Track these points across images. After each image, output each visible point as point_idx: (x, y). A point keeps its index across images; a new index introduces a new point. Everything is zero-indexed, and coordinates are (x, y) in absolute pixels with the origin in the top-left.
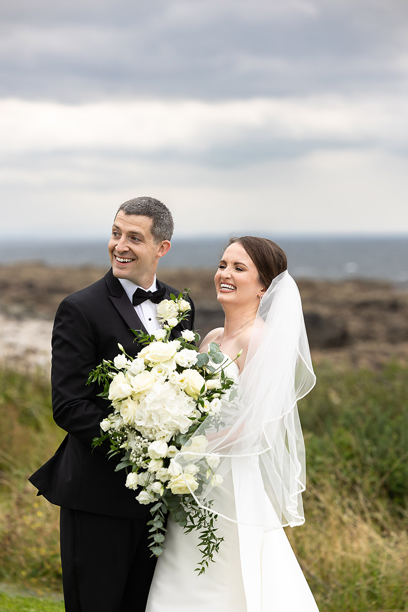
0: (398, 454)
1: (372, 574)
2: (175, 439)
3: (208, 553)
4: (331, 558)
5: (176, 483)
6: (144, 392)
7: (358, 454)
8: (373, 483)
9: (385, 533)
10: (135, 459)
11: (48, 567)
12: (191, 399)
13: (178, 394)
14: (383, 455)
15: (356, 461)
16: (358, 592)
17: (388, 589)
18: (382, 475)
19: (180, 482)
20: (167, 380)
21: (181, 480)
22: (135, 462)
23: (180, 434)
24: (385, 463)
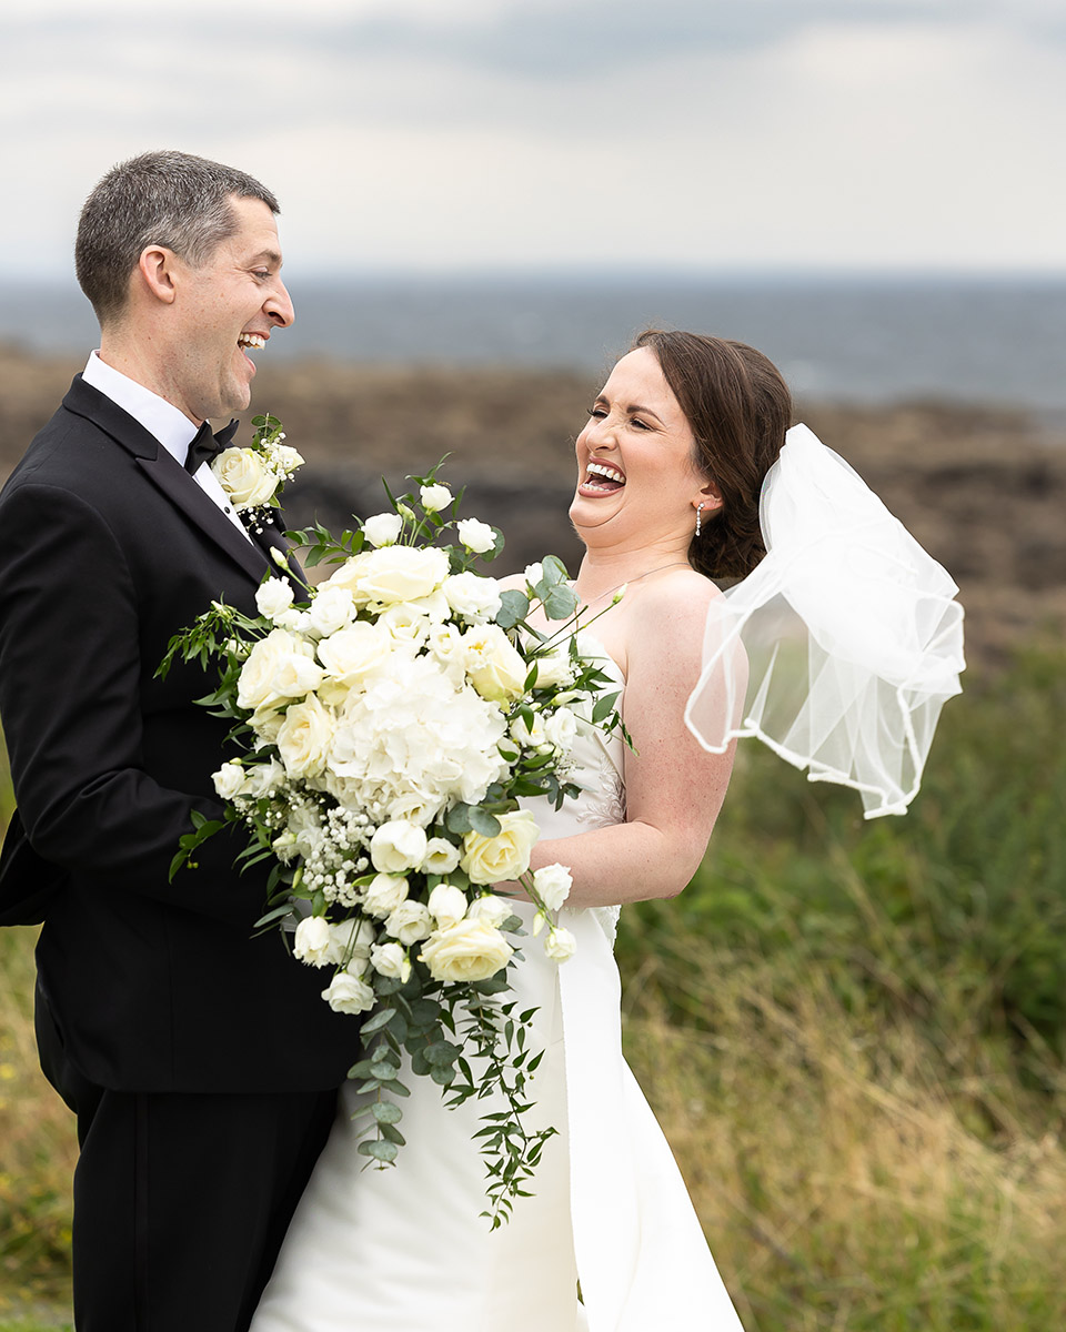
0: (1042, 906)
1: (962, 1255)
2: (445, 820)
3: (507, 1174)
4: (842, 1211)
5: (452, 942)
6: (358, 679)
7: (927, 907)
8: (968, 993)
9: (999, 1140)
10: (320, 879)
11: (21, 1227)
12: (493, 706)
13: (458, 692)
14: (1001, 910)
15: (922, 927)
16: (923, 1307)
17: (1014, 1300)
18: (993, 967)
19: (465, 939)
20: (424, 651)
21: (465, 936)
22: (320, 888)
23: (461, 805)
24: (1004, 936)
